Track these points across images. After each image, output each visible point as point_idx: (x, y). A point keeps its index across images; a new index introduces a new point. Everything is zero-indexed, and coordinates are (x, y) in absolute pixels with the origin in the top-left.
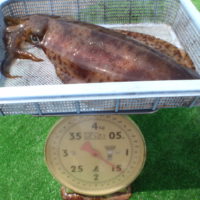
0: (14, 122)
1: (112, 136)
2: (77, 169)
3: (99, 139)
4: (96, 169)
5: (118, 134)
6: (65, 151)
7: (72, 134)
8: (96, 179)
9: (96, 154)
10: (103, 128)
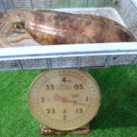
0: (6, 79)
1: (76, 87)
2: (51, 112)
3: (67, 89)
4: (65, 111)
5: (81, 85)
6: (43, 99)
7: (48, 86)
8: (64, 119)
9: (64, 100)
10: (70, 81)
